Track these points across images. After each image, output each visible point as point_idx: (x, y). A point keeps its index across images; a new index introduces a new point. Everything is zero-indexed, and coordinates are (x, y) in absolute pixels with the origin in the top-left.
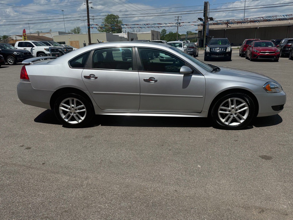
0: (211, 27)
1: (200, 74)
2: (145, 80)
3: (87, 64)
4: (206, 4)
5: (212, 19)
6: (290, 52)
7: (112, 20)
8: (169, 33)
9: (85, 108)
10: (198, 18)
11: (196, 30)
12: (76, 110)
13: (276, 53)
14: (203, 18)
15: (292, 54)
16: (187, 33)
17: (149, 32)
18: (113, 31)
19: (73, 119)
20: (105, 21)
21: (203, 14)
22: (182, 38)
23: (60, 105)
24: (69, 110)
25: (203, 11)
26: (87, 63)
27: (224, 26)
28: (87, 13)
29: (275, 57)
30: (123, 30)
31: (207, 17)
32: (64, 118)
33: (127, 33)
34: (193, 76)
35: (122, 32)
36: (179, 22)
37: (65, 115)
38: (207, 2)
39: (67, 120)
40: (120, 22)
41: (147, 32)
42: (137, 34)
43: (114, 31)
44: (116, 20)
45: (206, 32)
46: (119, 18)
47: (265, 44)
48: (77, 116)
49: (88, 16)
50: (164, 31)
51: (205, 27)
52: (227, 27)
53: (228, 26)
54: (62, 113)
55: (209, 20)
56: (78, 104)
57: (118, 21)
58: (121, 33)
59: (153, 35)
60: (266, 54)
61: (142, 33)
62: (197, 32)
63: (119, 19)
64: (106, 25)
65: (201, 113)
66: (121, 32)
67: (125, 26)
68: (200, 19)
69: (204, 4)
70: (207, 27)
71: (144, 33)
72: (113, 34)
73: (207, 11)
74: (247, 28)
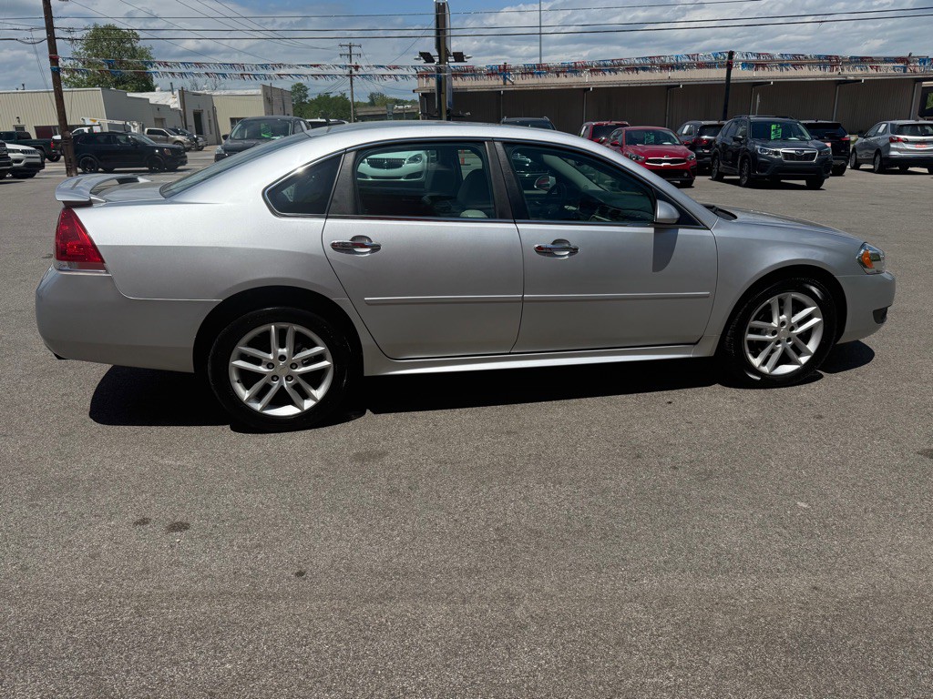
0: (458, 83)
1: (698, 225)
2: (540, 250)
3: (336, 202)
4: (441, 10)
5: (459, 57)
6: (713, 160)
7: (115, 48)
8: (315, 97)
9: (329, 355)
10: (420, 53)
11: (414, 91)
12: (294, 365)
13: (688, 163)
14: (434, 53)
15: (719, 165)
16: (372, 96)
17: (254, 92)
18: (121, 82)
19: (282, 399)
20: (86, 49)
21: (433, 41)
22: (360, 114)
23: (235, 353)
24: (268, 368)
25: (433, 33)
26: (336, 197)
27: (495, 83)
28: (46, 18)
29: (686, 175)
30: (156, 81)
31: (446, 50)
32: (249, 399)
33: (176, 92)
34: (682, 232)
35: (157, 89)
36: (353, 64)
37: (247, 387)
38: (444, 4)
39: (258, 407)
40: (143, 53)
41: (249, 92)
42: (211, 96)
43: (124, 83)
44: (129, 45)
45: (448, 98)
46: (139, 39)
47: (653, 137)
48: (297, 387)
49: (50, 28)
50: (300, 89)
51: (443, 84)
52: (505, 84)
53: (508, 82)
54: (238, 382)
55: (452, 59)
56: (302, 343)
57: (134, 48)
58: (154, 90)
59: (269, 100)
60: (663, 165)
61: (228, 92)
62: (416, 97)
63: (139, 45)
64: (90, 64)
65: (696, 343)
66: (151, 89)
67: (162, 69)
68: (427, 57)
69: (434, 11)
70: (448, 82)
71: (238, 92)
72: (129, 95)
73: (444, 31)
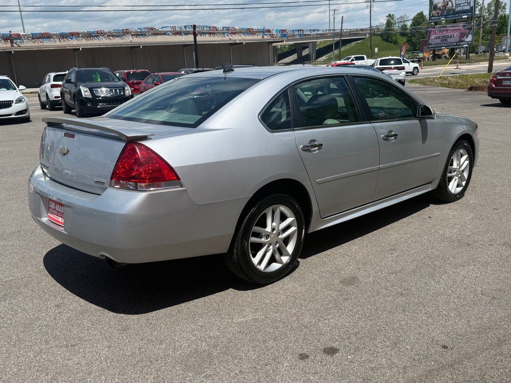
2: (384, 138)
12: (279, 234)
24: (266, 239)
39: (262, 268)
52: (12, 46)
65: (431, 182)
74: (59, 50)
